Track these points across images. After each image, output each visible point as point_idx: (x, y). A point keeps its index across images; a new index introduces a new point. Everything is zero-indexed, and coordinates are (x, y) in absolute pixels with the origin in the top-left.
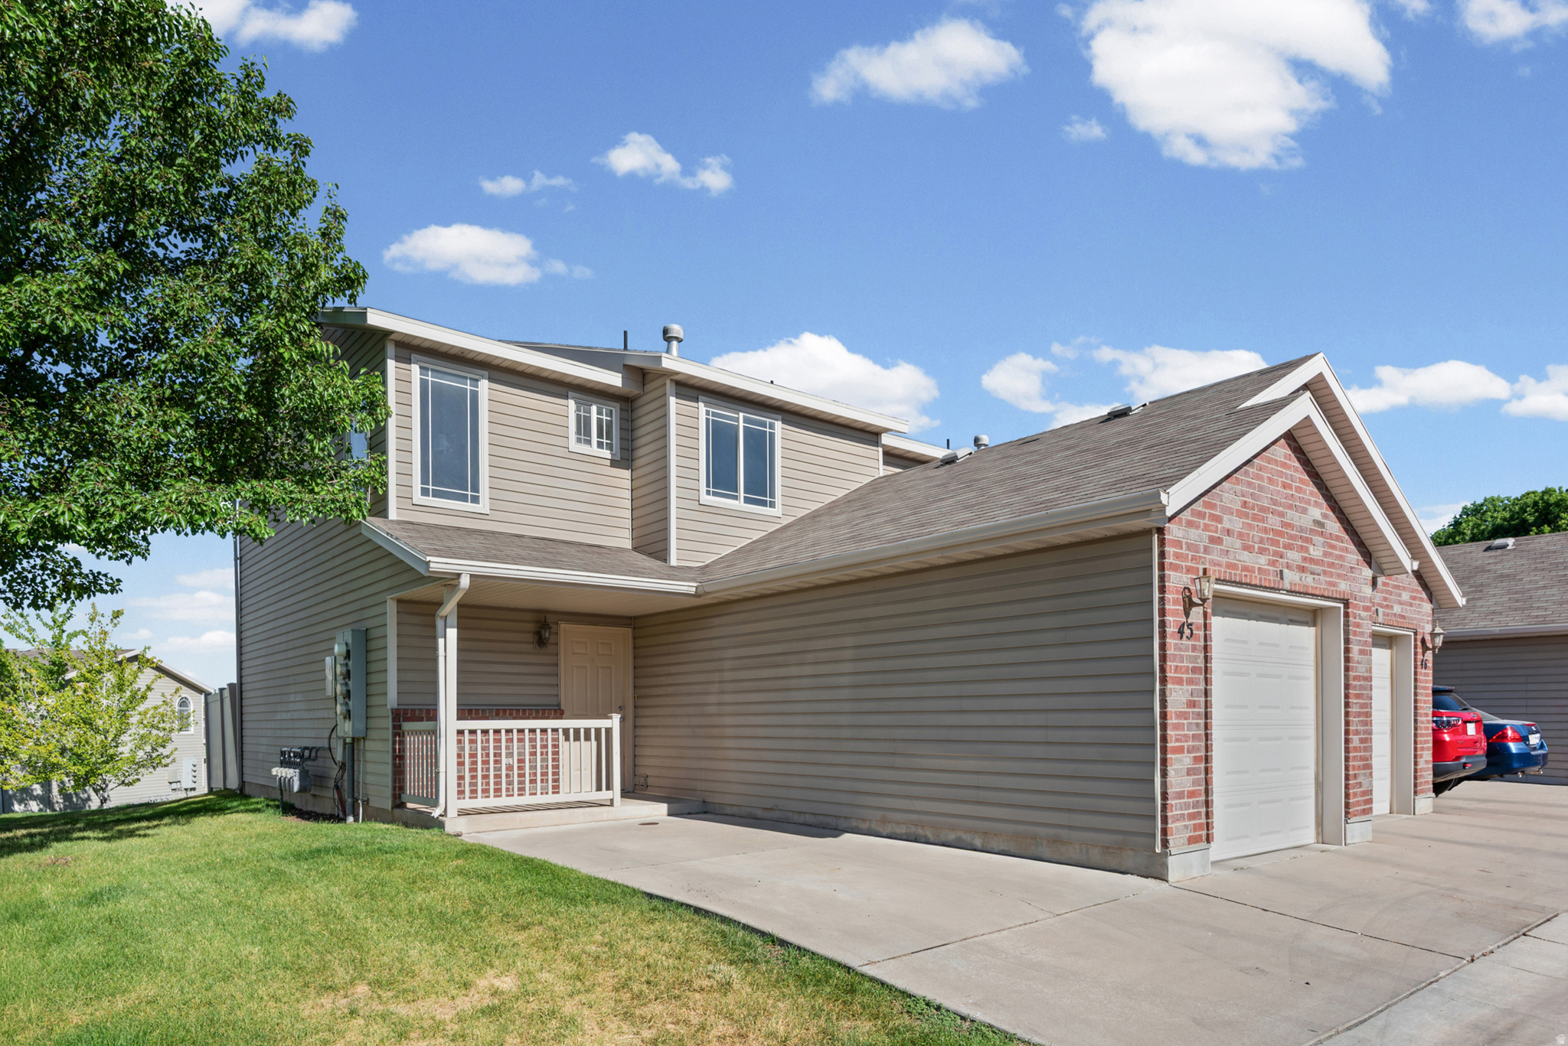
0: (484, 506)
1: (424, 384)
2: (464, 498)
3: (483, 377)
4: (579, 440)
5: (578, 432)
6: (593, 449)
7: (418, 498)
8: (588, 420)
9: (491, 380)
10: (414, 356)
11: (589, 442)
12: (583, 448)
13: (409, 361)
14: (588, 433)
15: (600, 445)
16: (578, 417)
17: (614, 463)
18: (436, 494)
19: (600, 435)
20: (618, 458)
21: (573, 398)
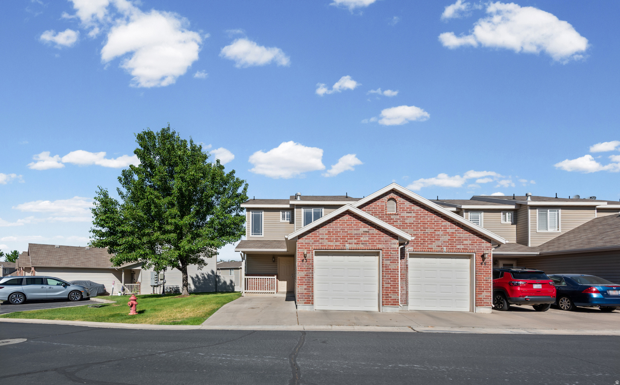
0: (263, 236)
1: (252, 215)
2: (259, 235)
3: (263, 211)
4: (283, 220)
5: (283, 218)
6: (286, 221)
7: (251, 235)
8: (285, 215)
9: (264, 211)
10: (250, 210)
11: (285, 220)
12: (284, 221)
13: (249, 211)
14: (285, 218)
15: (287, 220)
16: (283, 215)
17: (290, 223)
18: (254, 234)
19: (287, 218)
20: (291, 222)
21: (281, 211)
